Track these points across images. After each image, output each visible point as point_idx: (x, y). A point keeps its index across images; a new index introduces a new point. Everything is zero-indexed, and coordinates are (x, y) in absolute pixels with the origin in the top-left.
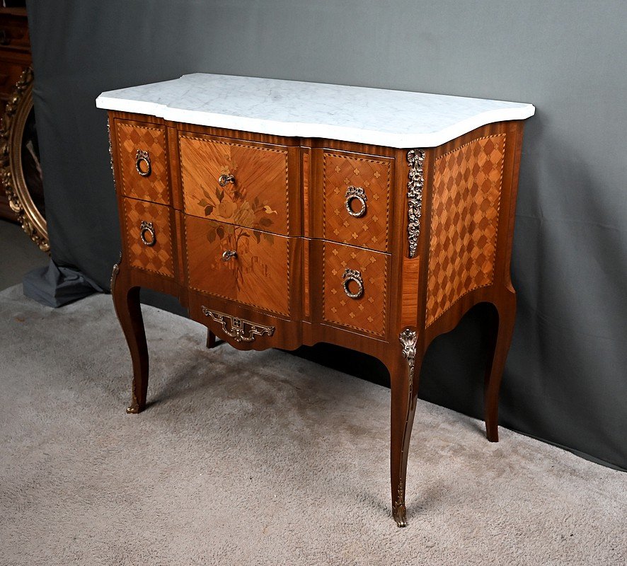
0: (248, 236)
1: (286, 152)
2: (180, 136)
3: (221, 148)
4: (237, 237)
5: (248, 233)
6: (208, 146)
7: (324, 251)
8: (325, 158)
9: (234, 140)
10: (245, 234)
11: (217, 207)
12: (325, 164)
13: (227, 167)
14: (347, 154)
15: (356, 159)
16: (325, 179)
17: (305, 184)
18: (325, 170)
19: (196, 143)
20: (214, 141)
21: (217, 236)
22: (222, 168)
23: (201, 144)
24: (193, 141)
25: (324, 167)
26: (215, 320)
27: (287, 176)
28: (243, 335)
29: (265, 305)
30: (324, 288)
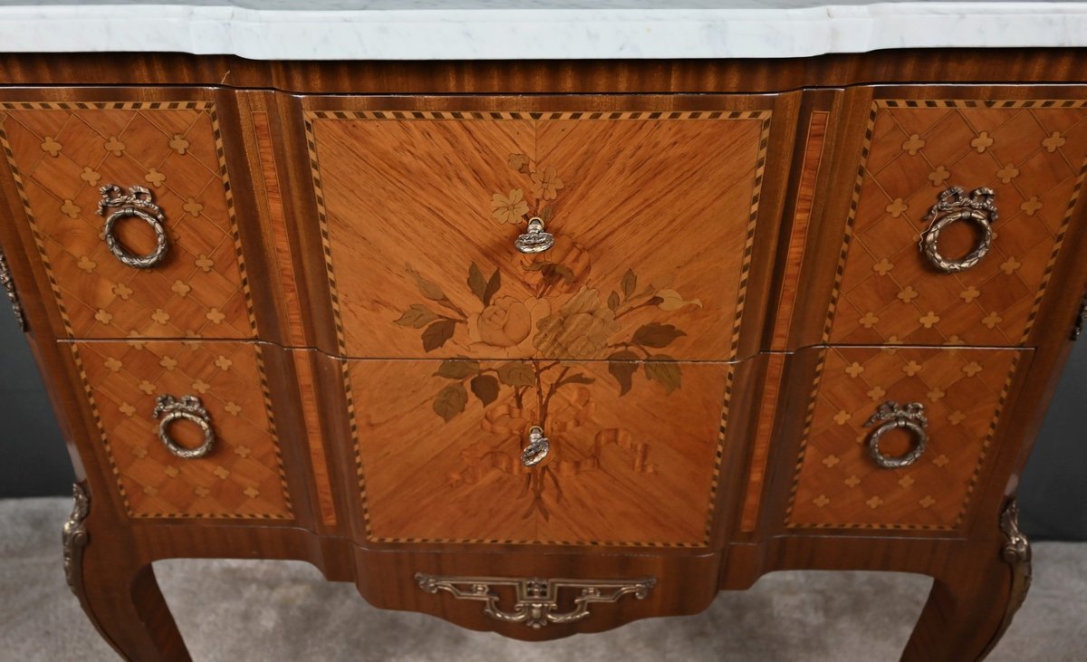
0: (588, 381)
1: (766, 115)
2: (309, 115)
3: (496, 133)
4: (545, 390)
5: (587, 374)
6: (438, 137)
7: (818, 374)
8: (873, 115)
9: (554, 101)
10: (579, 379)
11: (472, 321)
12: (869, 135)
13: (516, 195)
14: (958, 94)
15: (989, 104)
16: (859, 181)
17: (799, 205)
18: (865, 152)
19: (385, 131)
20: (467, 115)
21: (472, 397)
22: (498, 199)
23: (406, 129)
24: (372, 126)
25: (867, 144)
26: (465, 596)
27: (757, 190)
28: (553, 612)
29: (631, 536)
30: (801, 460)
